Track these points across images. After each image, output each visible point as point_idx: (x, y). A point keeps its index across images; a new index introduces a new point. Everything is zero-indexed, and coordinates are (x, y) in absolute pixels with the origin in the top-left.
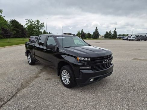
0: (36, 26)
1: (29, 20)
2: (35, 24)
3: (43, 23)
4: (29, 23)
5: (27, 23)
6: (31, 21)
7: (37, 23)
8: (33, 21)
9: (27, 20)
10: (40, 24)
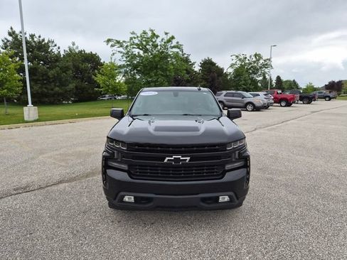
0: (252, 67)
1: (237, 57)
2: (251, 64)
3: (269, 60)
4: (238, 62)
5: (234, 62)
6: (242, 57)
7: (254, 59)
8: (246, 58)
9: (234, 57)
10: (261, 61)
